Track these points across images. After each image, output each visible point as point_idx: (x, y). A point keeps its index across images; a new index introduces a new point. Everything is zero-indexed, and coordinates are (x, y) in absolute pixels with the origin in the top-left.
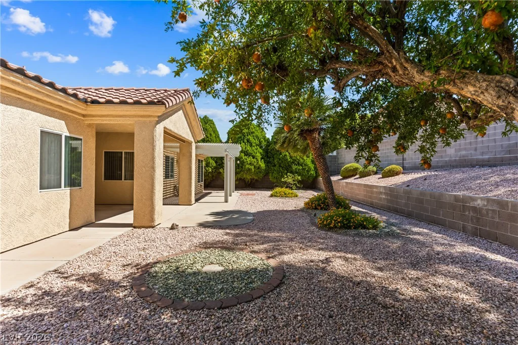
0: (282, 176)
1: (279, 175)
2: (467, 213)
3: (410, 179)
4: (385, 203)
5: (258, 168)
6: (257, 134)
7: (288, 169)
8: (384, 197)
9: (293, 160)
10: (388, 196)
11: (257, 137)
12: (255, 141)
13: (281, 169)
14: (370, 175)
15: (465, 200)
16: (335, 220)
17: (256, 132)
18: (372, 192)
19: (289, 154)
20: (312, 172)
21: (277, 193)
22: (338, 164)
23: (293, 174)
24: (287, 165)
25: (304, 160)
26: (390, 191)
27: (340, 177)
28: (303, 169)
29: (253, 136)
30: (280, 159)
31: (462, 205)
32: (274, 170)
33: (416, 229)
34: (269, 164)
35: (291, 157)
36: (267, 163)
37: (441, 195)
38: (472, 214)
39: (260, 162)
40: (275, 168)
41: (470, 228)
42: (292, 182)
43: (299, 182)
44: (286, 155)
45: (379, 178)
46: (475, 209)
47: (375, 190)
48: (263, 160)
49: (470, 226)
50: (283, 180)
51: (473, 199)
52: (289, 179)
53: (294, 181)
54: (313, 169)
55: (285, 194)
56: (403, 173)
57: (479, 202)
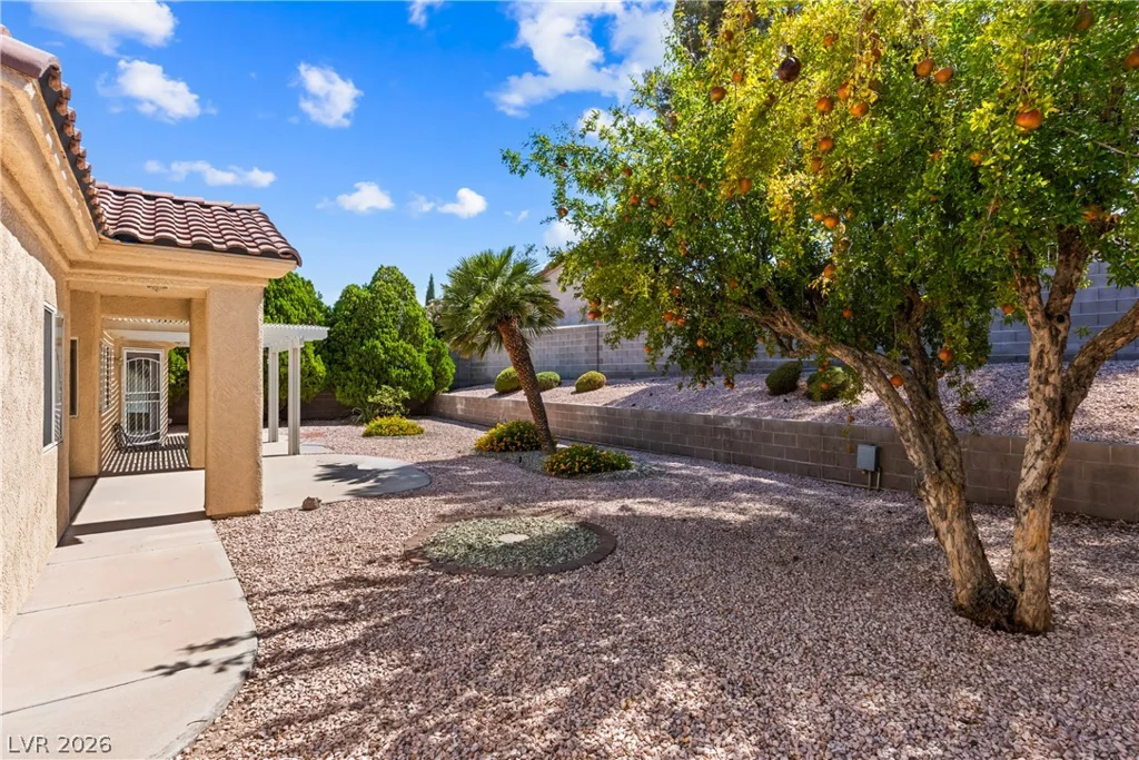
0: (367, 392)
1: (361, 390)
2: (719, 437)
3: (627, 394)
4: (600, 434)
5: (309, 375)
6: (301, 295)
7: (381, 376)
8: (597, 423)
9: (391, 357)
10: (604, 421)
11: (302, 303)
12: (296, 312)
13: (365, 377)
14: (551, 388)
15: (716, 420)
16: (579, 462)
17: (296, 290)
18: (574, 417)
19: (382, 343)
20: (428, 383)
21: (380, 426)
22: (472, 365)
23: (392, 386)
24: (378, 367)
25: (414, 357)
26: (608, 413)
27: (493, 391)
28: (413, 376)
29: (291, 300)
30: (361, 356)
31: (713, 427)
32: (348, 377)
33: (672, 464)
34: (335, 367)
35: (387, 351)
36: (329, 363)
37: (687, 416)
38: (724, 437)
39: (313, 360)
40: (351, 375)
41: (722, 455)
42: (392, 405)
43: (405, 401)
44: (375, 347)
45: (572, 393)
46: (728, 431)
47: (579, 413)
48: (319, 356)
49: (722, 452)
50: (370, 400)
51: (726, 420)
52: (385, 396)
53: (396, 400)
54: (430, 375)
55: (401, 429)
56: (608, 384)
57: (733, 422)
